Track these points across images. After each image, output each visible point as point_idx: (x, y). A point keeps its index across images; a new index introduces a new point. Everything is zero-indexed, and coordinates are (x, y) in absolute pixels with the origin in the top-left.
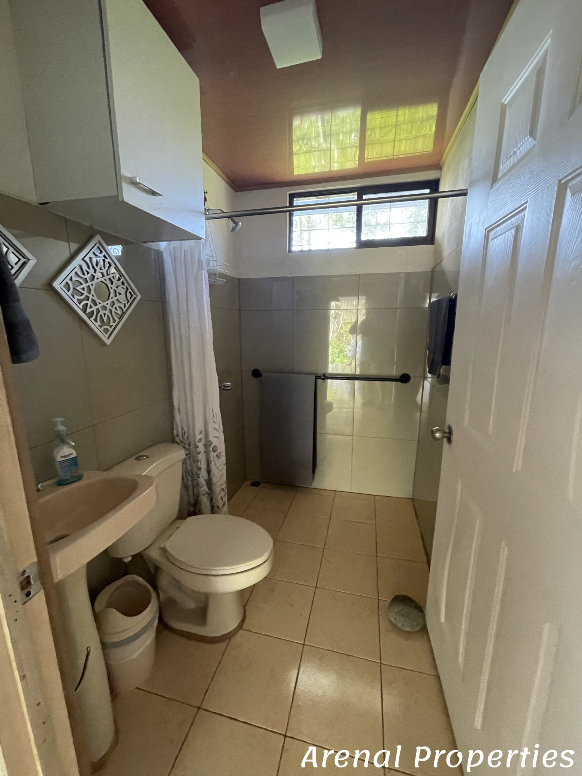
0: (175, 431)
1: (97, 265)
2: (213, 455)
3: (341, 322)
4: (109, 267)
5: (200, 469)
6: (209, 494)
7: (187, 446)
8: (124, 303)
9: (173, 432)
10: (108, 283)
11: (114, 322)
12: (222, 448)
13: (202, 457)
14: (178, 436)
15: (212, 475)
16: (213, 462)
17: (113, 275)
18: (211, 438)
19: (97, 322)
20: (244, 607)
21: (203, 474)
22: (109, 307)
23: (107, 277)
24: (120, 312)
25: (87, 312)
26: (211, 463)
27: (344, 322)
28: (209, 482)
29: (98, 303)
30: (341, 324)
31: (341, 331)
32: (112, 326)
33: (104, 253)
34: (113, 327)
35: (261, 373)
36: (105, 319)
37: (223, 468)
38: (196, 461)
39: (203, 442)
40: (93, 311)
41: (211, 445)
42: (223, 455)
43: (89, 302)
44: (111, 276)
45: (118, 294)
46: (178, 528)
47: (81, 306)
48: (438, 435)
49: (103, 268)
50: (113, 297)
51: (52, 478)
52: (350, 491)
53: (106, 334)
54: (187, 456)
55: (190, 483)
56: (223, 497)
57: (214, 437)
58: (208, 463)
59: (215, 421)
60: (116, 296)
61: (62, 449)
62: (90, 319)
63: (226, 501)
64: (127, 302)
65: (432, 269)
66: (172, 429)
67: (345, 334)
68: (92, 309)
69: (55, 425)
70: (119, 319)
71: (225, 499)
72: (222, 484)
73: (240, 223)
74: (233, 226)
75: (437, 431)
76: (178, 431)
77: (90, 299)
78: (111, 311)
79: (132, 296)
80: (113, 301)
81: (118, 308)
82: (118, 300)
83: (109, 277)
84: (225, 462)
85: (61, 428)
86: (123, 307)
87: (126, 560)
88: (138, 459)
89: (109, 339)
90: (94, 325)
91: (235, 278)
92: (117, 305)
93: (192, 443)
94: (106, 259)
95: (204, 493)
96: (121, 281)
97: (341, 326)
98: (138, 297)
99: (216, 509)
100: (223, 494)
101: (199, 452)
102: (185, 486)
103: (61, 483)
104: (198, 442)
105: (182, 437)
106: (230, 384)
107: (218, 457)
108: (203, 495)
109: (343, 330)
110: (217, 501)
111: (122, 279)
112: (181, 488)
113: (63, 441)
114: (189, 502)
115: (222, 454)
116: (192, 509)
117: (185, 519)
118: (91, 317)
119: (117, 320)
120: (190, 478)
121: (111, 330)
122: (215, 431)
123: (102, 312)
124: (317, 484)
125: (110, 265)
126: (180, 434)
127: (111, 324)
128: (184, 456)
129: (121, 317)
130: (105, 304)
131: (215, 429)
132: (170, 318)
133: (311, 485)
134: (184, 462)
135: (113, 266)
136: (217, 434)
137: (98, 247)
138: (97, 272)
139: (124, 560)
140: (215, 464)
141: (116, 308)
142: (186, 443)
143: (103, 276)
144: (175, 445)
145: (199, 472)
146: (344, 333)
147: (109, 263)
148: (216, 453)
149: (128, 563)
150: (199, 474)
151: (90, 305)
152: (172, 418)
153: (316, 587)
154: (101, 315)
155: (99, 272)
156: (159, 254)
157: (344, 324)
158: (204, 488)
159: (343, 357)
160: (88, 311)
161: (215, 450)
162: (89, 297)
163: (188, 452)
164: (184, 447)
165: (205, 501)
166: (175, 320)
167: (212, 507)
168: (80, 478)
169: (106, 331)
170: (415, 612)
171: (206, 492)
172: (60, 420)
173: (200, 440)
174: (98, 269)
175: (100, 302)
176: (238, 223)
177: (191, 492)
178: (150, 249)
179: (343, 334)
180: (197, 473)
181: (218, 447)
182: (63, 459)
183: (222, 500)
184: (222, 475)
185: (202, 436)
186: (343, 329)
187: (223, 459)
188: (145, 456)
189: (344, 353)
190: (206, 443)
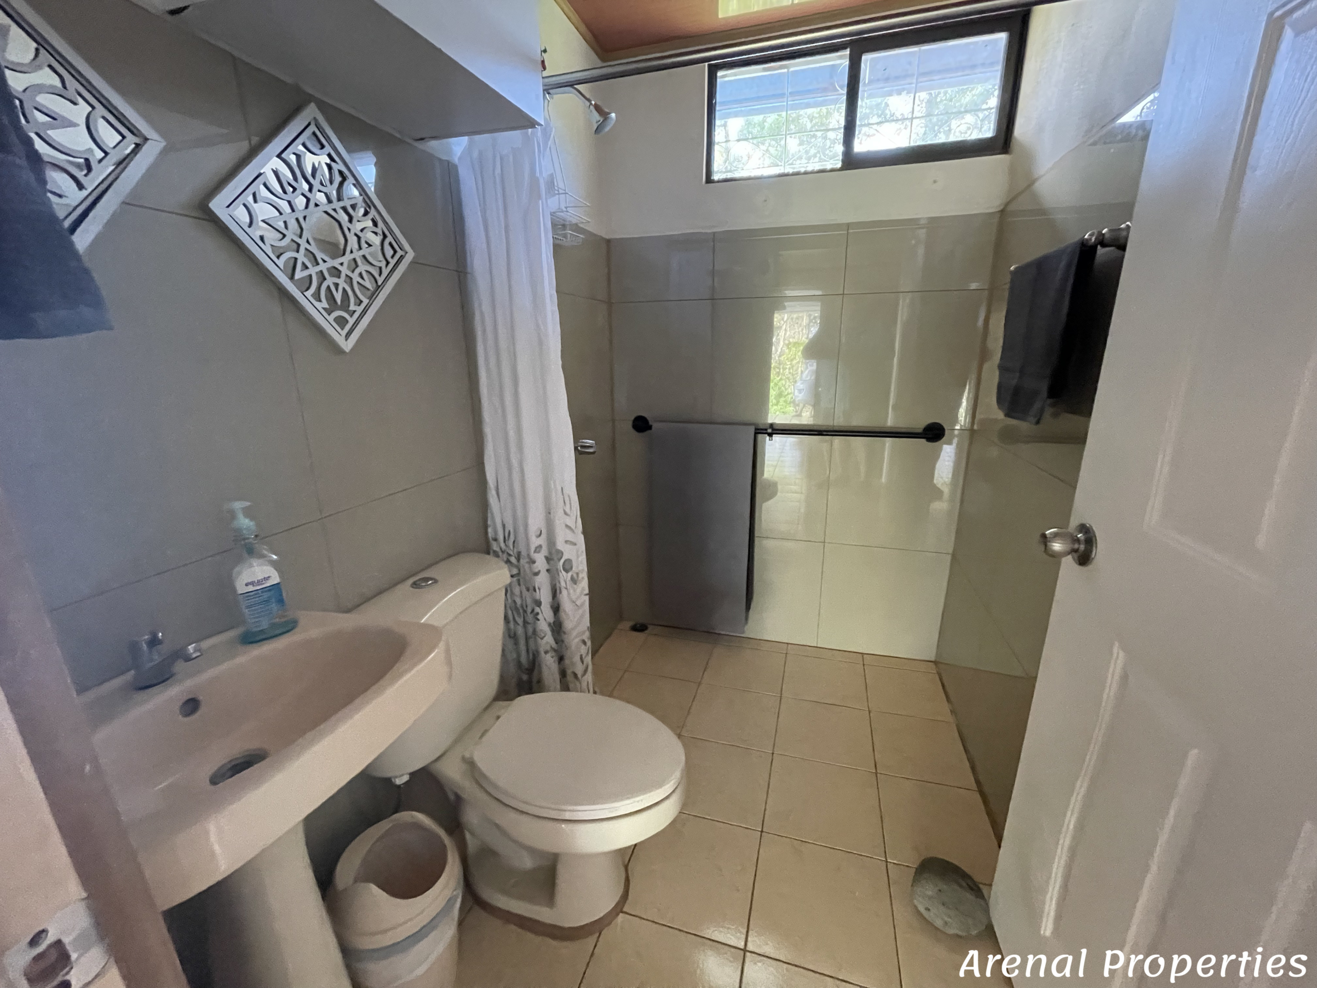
0: (490, 530)
1: (314, 175)
2: (564, 577)
3: (782, 343)
4: (341, 184)
5: (538, 603)
6: (555, 650)
7: (513, 560)
8: (380, 265)
9: (486, 533)
10: (344, 218)
11: (359, 305)
12: (581, 564)
13: (542, 581)
14: (496, 540)
15: (562, 614)
16: (564, 592)
17: (353, 202)
18: (560, 545)
19: (320, 301)
20: (626, 867)
21: (546, 614)
22: (344, 270)
23: (337, 205)
24: (368, 283)
25: (297, 277)
26: (561, 592)
27: (787, 342)
28: (557, 628)
29: (320, 261)
30: (781, 346)
31: (782, 358)
32: (354, 311)
33: (328, 149)
34: (356, 315)
35: (650, 423)
36: (338, 297)
37: (585, 601)
38: (531, 588)
39: (544, 552)
40: (310, 276)
41: (559, 560)
42: (583, 578)
43: (301, 257)
44: (347, 203)
45: (364, 245)
46: (498, 717)
47: (281, 262)
48: (1057, 546)
49: (328, 183)
50: (354, 250)
51: (232, 628)
52: (816, 646)
53: (342, 329)
54: (515, 579)
55: (520, 631)
56: (584, 657)
57: (566, 542)
58: (555, 592)
59: (568, 511)
60: (360, 248)
61: (251, 566)
62: (305, 293)
63: (590, 663)
64: (384, 263)
65: (1002, 208)
66: (486, 527)
67: (789, 363)
68: (306, 273)
69: (233, 515)
70: (370, 298)
71: (588, 659)
72: (584, 633)
73: (613, 115)
74: (599, 121)
75: (1056, 535)
76: (496, 532)
77: (302, 250)
78: (349, 280)
79: (395, 252)
80: (354, 260)
81: (365, 275)
82: (364, 257)
83: (342, 204)
84: (587, 591)
85: (245, 523)
86: (376, 275)
87: (398, 782)
88: (415, 585)
89: (349, 340)
90: (316, 309)
91: (602, 238)
92: (363, 267)
93: (524, 553)
94: (333, 164)
95: (548, 648)
96: (370, 216)
97: (782, 349)
98: (407, 255)
99: (570, 677)
100: (583, 650)
101: (536, 570)
102: (511, 635)
103: (250, 639)
104: (535, 552)
105: (505, 542)
106: (594, 442)
107: (574, 581)
108: (546, 652)
109: (785, 356)
110: (573, 664)
111: (373, 213)
112: (504, 637)
113: (251, 551)
114: (519, 664)
115: (581, 576)
116: (525, 677)
117: (512, 699)
118: (308, 289)
119: (366, 301)
120: (520, 621)
121: (352, 321)
122: (568, 531)
123: (330, 281)
124: (753, 630)
125: (344, 179)
126: (501, 538)
127: (352, 307)
128: (507, 580)
129: (372, 297)
130: (336, 263)
131: (567, 526)
132: (476, 305)
133: (743, 632)
134: (508, 590)
135: (351, 180)
136: (570, 537)
137: (314, 134)
138: (315, 190)
139: (395, 781)
140: (569, 594)
141: (361, 275)
142: (512, 553)
143: (330, 201)
144: (490, 558)
145: (537, 610)
146: (787, 361)
147: (341, 172)
148: (570, 574)
149: (402, 786)
150: (538, 614)
151: (303, 264)
152: (484, 506)
153: (762, 831)
154: (328, 287)
155: (319, 191)
156: (450, 170)
157: (788, 345)
158: (548, 640)
159: (784, 404)
160: (299, 274)
161: (567, 567)
162: (299, 245)
163: (515, 571)
164: (508, 562)
165: (549, 662)
166: (486, 307)
167: (563, 674)
168: (289, 626)
169: (342, 322)
170: (969, 896)
171: (551, 647)
172: (238, 505)
173: (538, 549)
174: (316, 183)
175: (326, 258)
176: (610, 113)
177: (522, 647)
178: (431, 157)
179: (785, 364)
180: (533, 611)
181: (573, 561)
182: (251, 588)
183: (583, 663)
184: (582, 616)
185: (542, 541)
186: (783, 355)
187: (584, 584)
188: (431, 579)
189: (787, 397)
190: (550, 553)
